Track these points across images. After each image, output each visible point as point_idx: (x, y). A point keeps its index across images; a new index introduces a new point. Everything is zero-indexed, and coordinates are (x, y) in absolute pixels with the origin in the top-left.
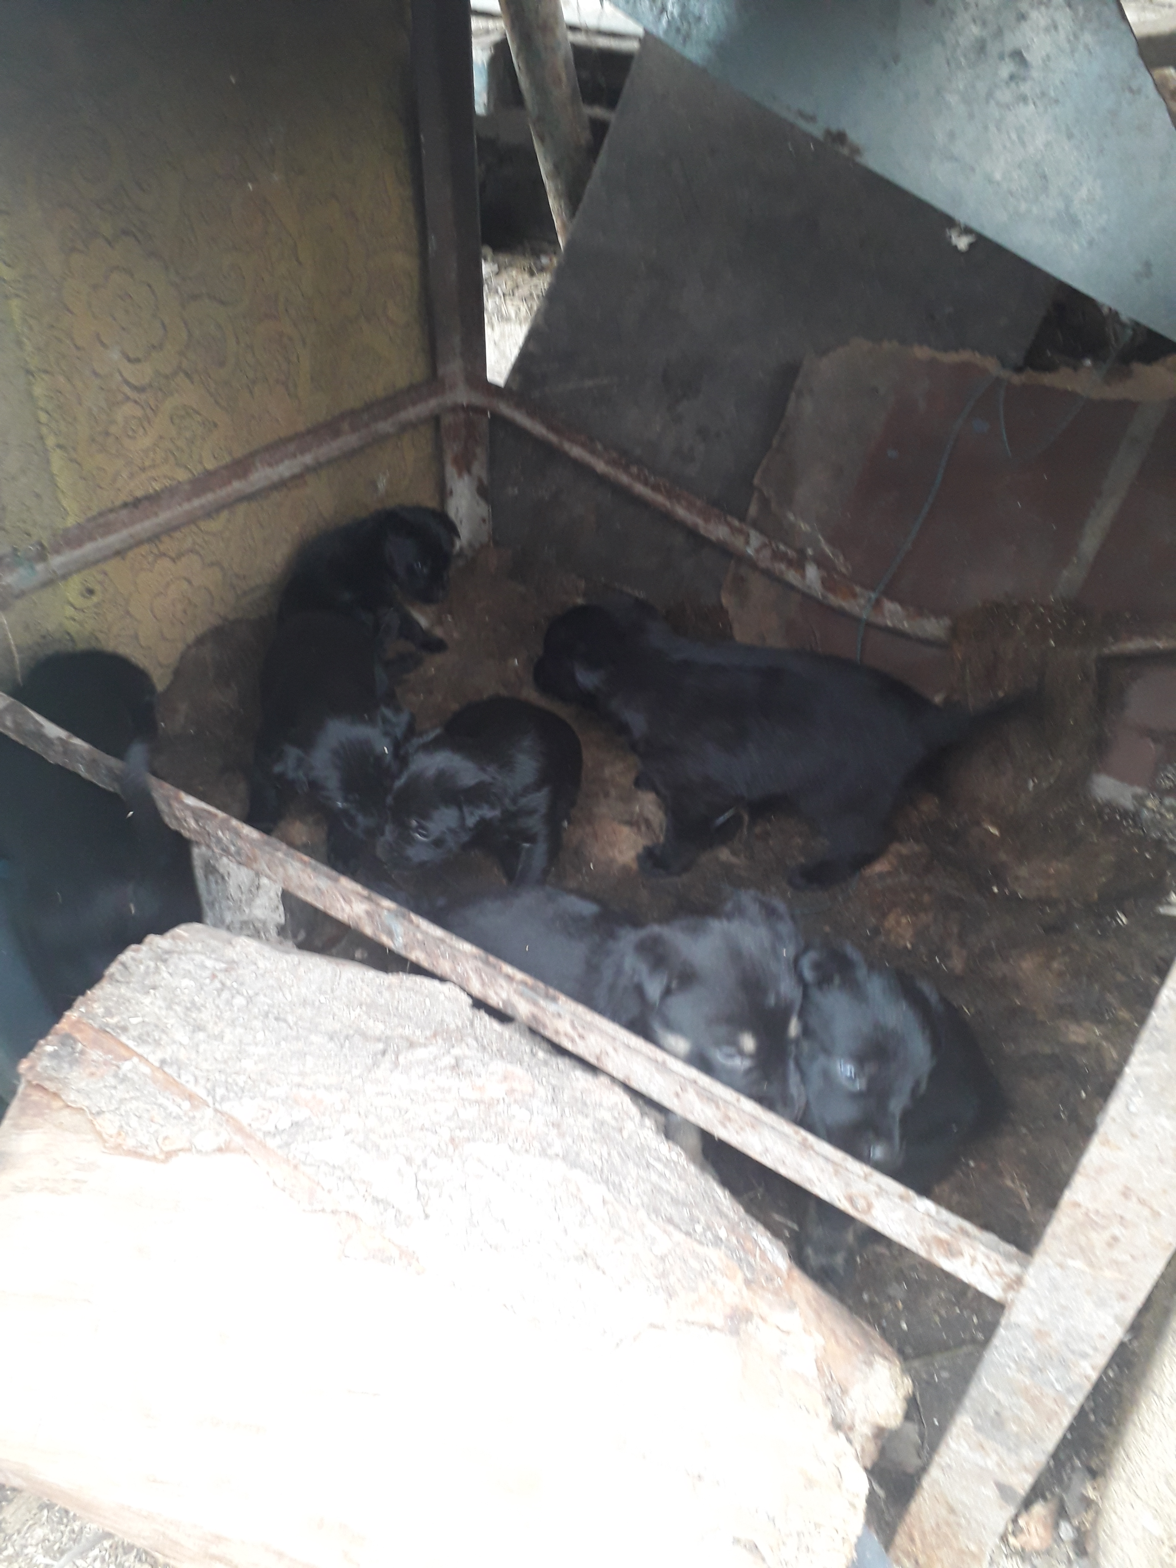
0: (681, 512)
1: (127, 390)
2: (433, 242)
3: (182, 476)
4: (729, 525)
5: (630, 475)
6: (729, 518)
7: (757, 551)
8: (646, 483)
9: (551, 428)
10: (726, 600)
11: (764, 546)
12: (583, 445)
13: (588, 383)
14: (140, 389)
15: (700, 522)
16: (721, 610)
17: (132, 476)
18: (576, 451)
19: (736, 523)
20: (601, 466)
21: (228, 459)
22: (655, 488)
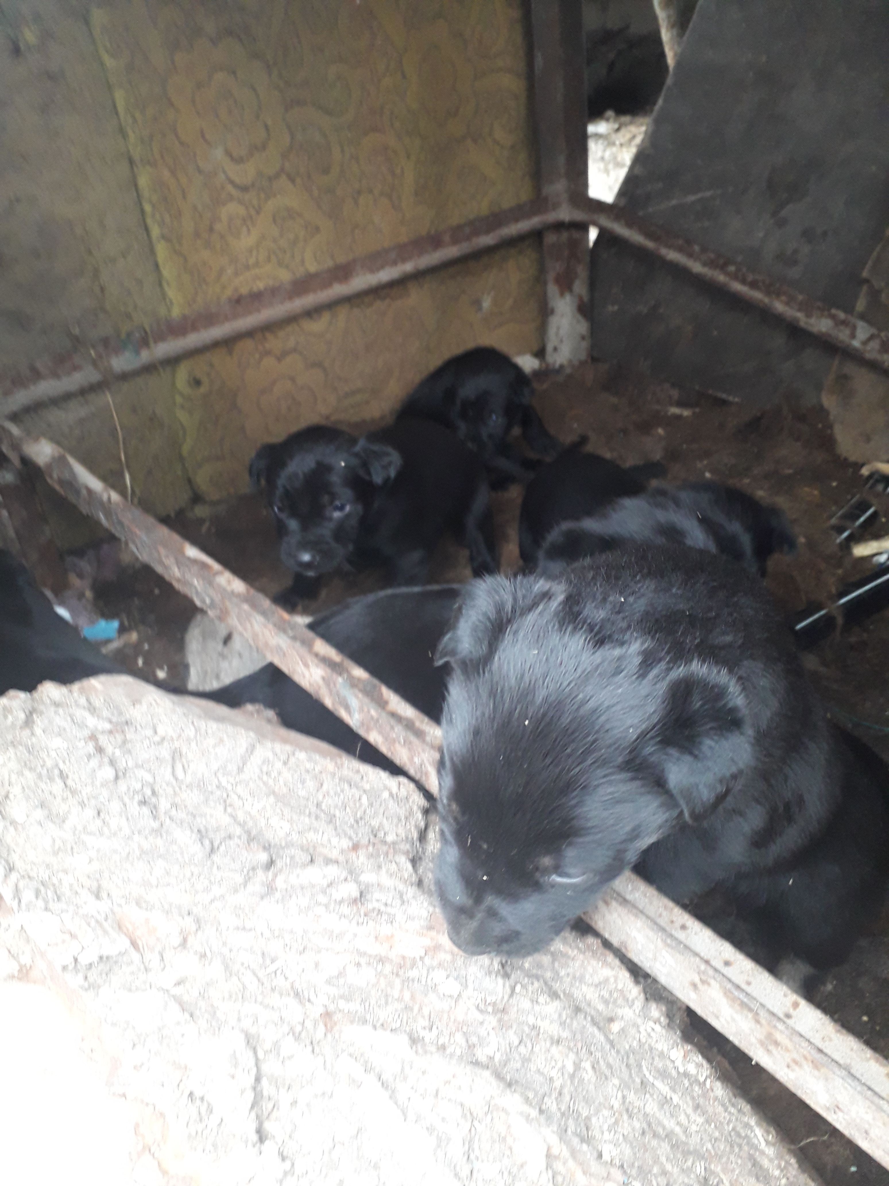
0: (779, 307)
1: (230, 188)
2: (539, 60)
3: (285, 276)
4: (833, 317)
5: (727, 274)
6: (834, 311)
7: (865, 343)
8: (744, 282)
9: (649, 235)
10: (829, 401)
11: (872, 337)
12: (680, 250)
13: (691, 198)
14: (244, 189)
15: (800, 315)
16: (821, 411)
17: (236, 274)
18: (672, 255)
19: (842, 315)
20: (697, 268)
21: (330, 263)
22: (753, 285)
